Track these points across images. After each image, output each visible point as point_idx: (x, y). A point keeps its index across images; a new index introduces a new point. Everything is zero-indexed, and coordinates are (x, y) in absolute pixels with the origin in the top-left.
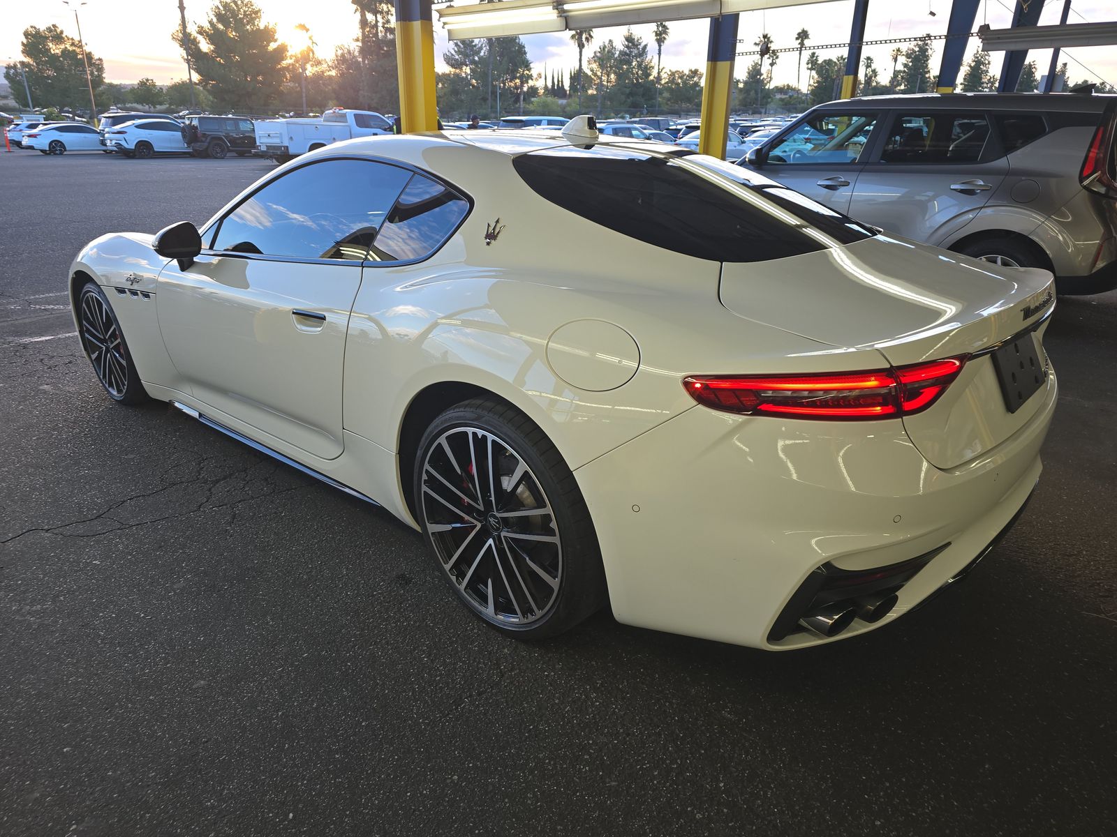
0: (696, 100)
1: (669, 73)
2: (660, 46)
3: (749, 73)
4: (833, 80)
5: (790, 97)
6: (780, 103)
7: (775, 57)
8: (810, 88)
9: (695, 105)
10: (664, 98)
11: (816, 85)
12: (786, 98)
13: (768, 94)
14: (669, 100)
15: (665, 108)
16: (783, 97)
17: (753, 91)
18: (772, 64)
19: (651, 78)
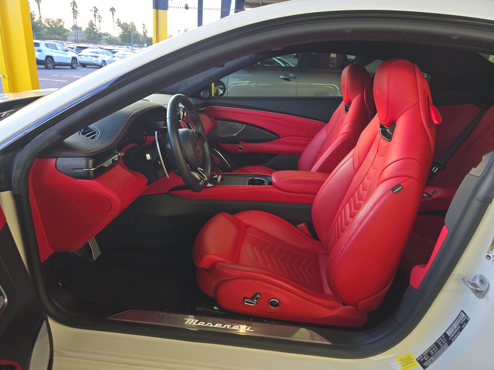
0: (63, 35)
1: (45, 19)
2: (39, 4)
3: (89, 24)
4: (130, 32)
5: (110, 38)
6: (105, 40)
7: (100, 18)
8: (120, 35)
9: (63, 37)
10: (45, 32)
11: (122, 33)
12: (107, 38)
13: (100, 35)
14: (48, 33)
15: (46, 37)
16: (106, 37)
17: (93, 33)
18: (100, 21)
19: (35, 20)
